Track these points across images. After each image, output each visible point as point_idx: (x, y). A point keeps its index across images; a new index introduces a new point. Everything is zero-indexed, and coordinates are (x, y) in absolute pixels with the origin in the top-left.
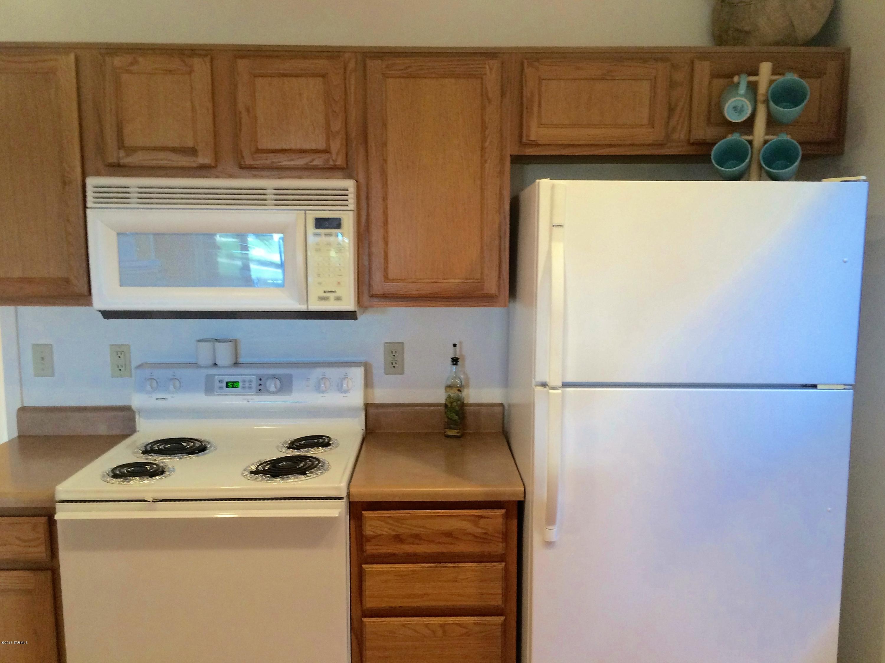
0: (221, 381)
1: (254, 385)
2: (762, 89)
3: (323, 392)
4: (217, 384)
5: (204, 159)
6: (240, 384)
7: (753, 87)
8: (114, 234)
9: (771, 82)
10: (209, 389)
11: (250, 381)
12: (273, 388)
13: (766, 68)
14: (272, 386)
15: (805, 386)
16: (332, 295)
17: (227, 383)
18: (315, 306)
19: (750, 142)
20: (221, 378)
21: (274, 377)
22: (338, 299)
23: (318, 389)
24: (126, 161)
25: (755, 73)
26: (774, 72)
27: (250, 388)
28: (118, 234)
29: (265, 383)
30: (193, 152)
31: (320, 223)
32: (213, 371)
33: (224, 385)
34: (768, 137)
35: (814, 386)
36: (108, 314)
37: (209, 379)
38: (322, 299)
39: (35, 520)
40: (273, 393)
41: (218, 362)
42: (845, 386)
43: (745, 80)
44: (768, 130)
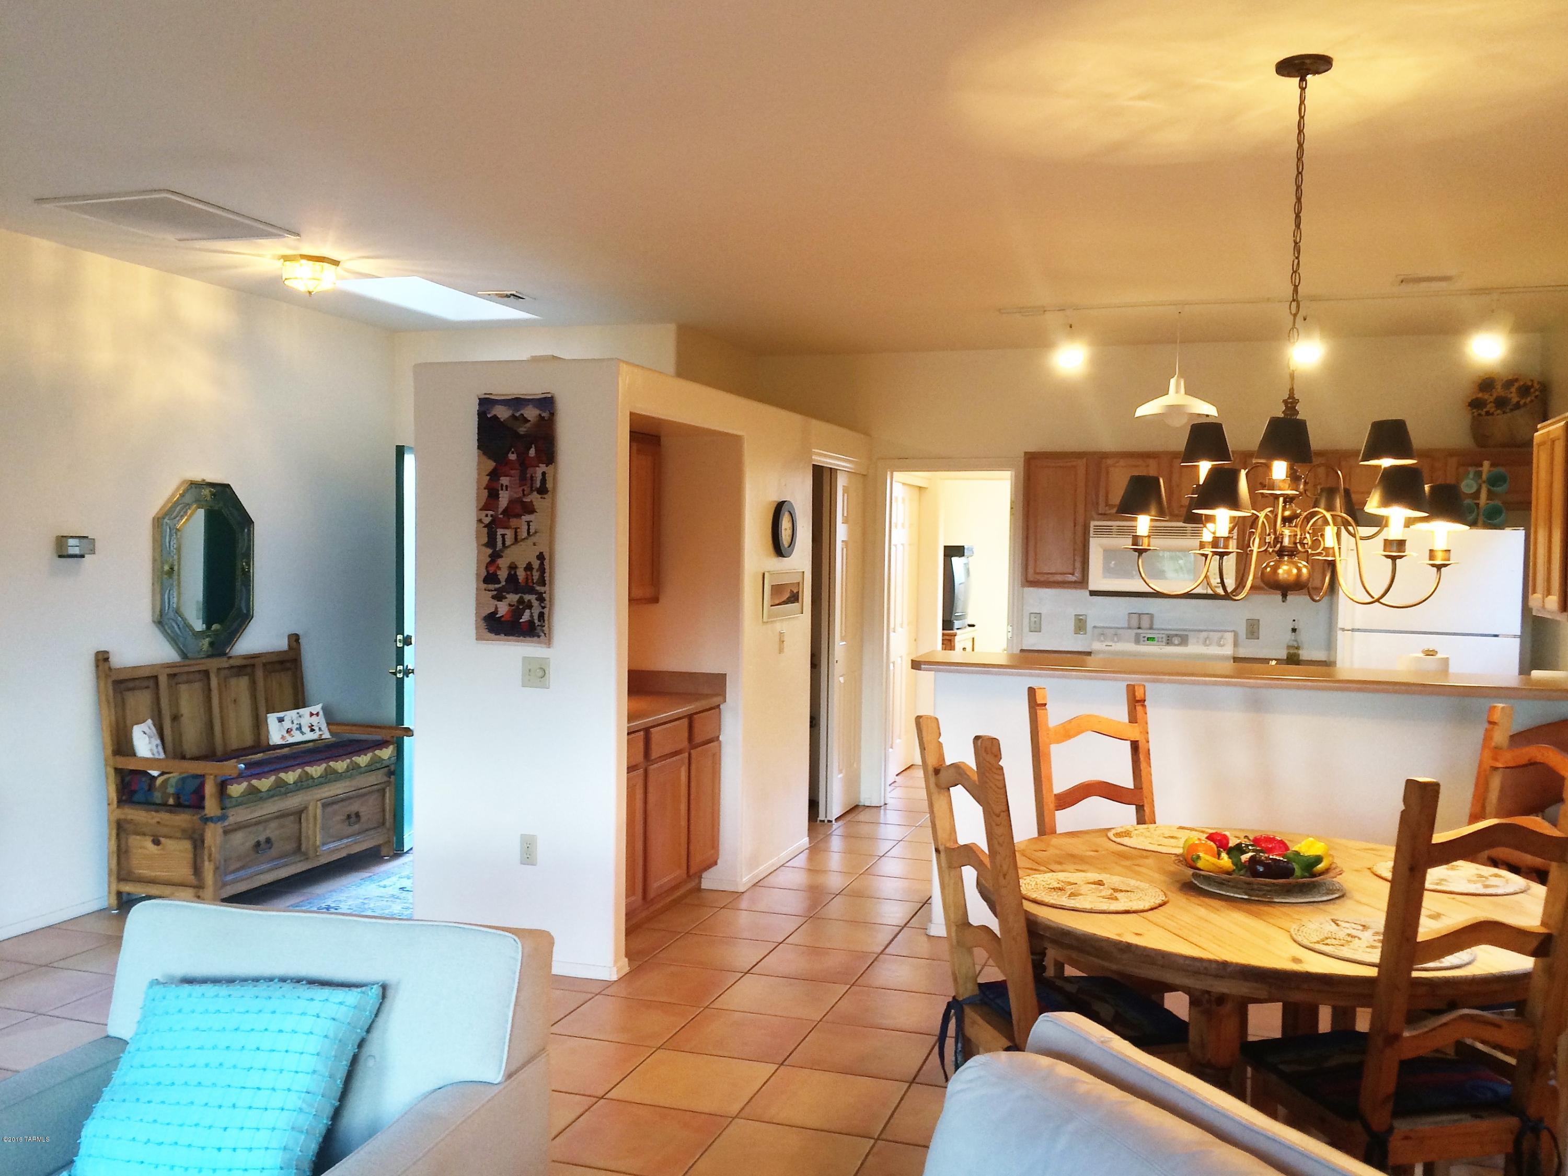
0: (1144, 637)
1: (1164, 640)
2: (1484, 476)
3: (1208, 646)
4: (1142, 638)
6: (1156, 639)
7: (1479, 474)
8: (1101, 550)
9: (1490, 471)
10: (1137, 641)
11: (1162, 638)
12: (1176, 642)
13: (1486, 464)
14: (1178, 641)
17: (1148, 638)
19: (1478, 505)
20: (1144, 635)
21: (1176, 635)
23: (1205, 644)
25: (1481, 465)
26: (1492, 465)
27: (1162, 642)
28: (1104, 551)
29: (1172, 640)
32: (1140, 631)
33: (1146, 639)
34: (1488, 502)
36: (1094, 593)
37: (1137, 635)
40: (1178, 645)
41: (1141, 626)
42: (1515, 636)
43: (1472, 470)
44: (1488, 498)
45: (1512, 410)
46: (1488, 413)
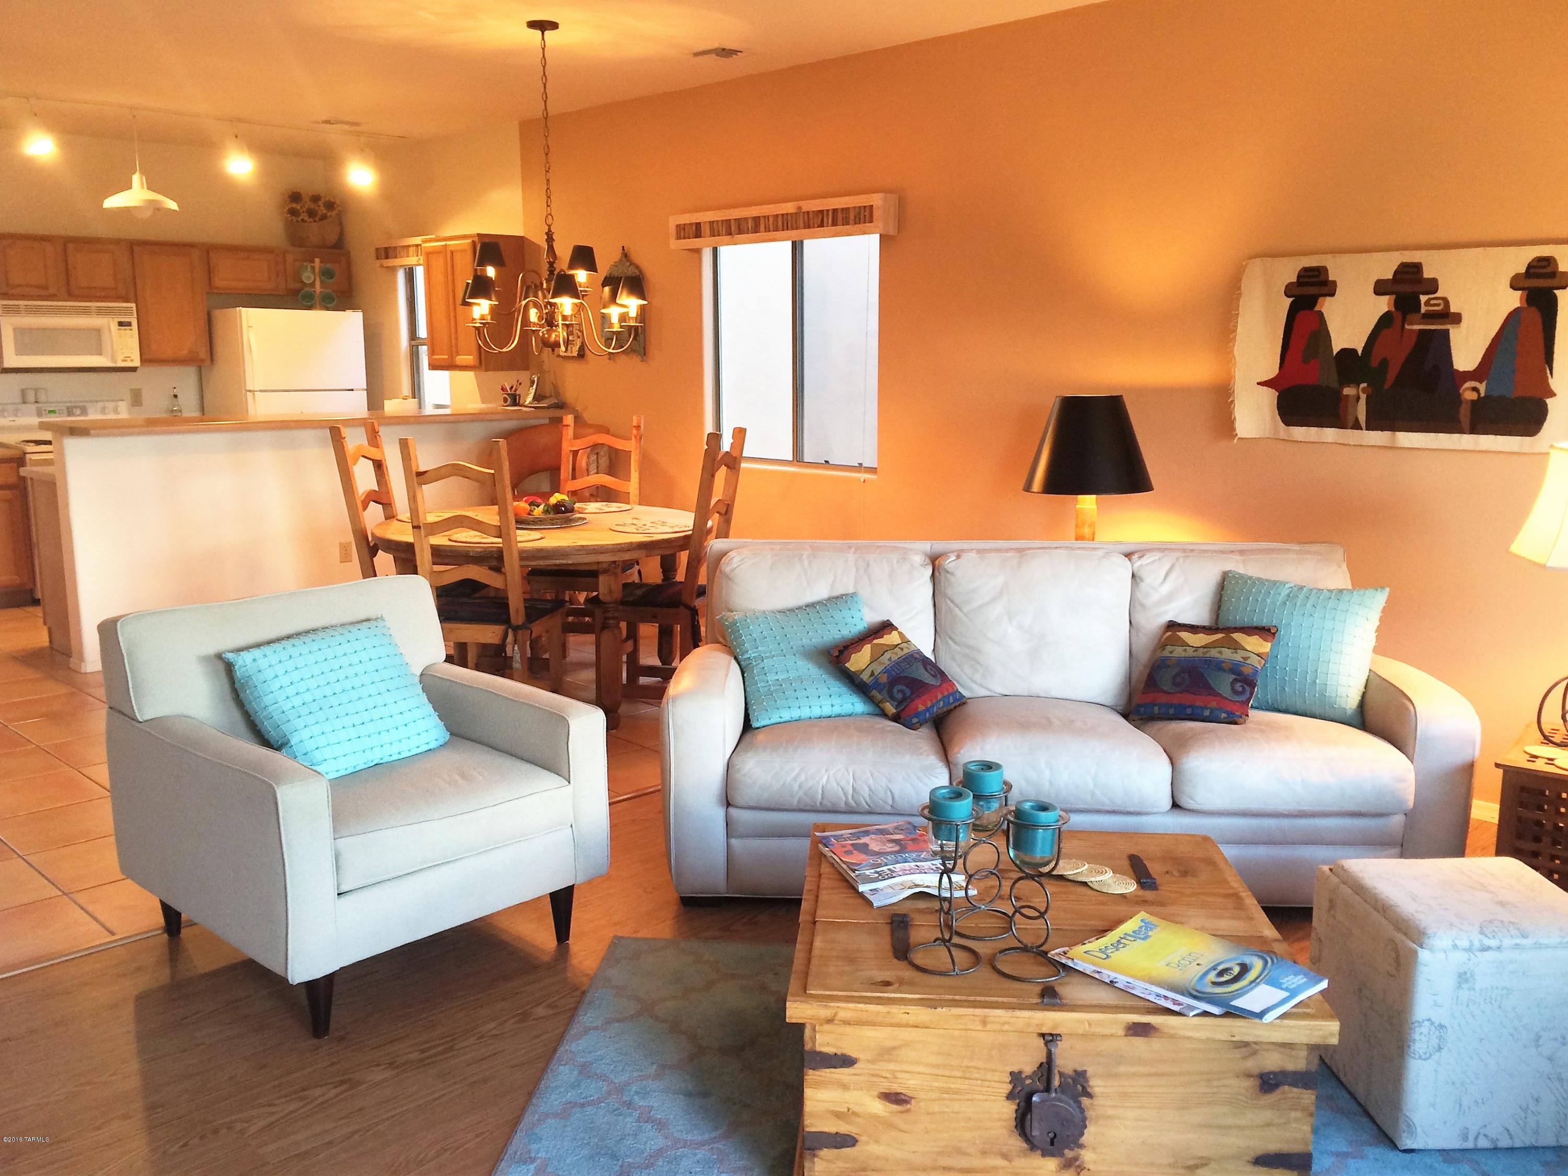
0: (45, 410)
1: (65, 412)
2: (317, 270)
3: (105, 413)
4: (43, 412)
5: (52, 291)
6: (57, 412)
7: (313, 268)
8: (11, 329)
9: (320, 267)
10: (40, 415)
11: (63, 410)
13: (317, 260)
14: (78, 412)
15: (349, 390)
16: (128, 359)
17: (48, 411)
18: (121, 364)
19: (314, 293)
20: (45, 408)
21: (76, 406)
22: (132, 361)
23: (102, 412)
24: (11, 292)
25: (313, 262)
26: (321, 262)
27: (63, 413)
28: (15, 329)
29: (72, 411)
30: (46, 288)
31: (121, 324)
32: (38, 405)
34: (322, 290)
35: (352, 390)
36: (6, 370)
37: (39, 409)
38: (124, 361)
39: (11, 465)
41: (39, 400)
42: (363, 390)
43: (309, 265)
44: (321, 287)
45: (320, 220)
46: (303, 220)
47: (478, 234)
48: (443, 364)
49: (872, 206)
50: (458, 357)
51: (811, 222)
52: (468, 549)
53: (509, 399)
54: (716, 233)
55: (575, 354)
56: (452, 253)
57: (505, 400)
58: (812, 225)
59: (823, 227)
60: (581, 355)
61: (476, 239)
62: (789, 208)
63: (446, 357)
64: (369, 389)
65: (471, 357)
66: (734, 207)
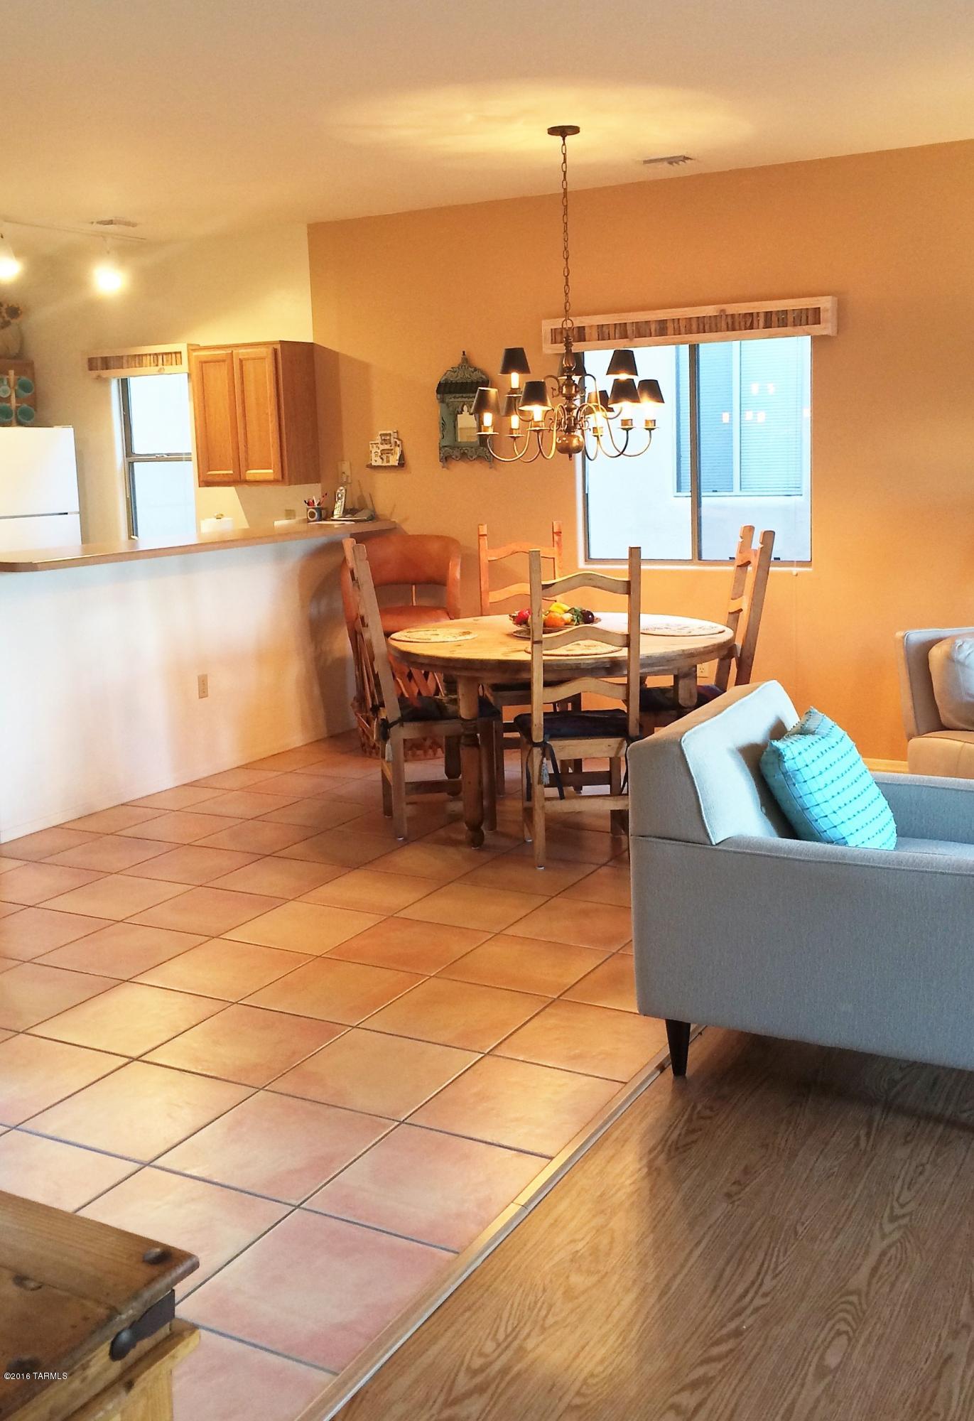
2: (12, 383)
9: (16, 380)
13: (12, 372)
35: (67, 514)
42: (75, 513)
43: (5, 377)
44: (17, 402)
45: (3, 327)
47: (280, 341)
48: (226, 479)
49: (819, 308)
50: (249, 472)
51: (737, 324)
52: (580, 662)
53: (316, 514)
54: (607, 336)
55: (396, 464)
56: (241, 361)
57: (312, 515)
58: (737, 327)
59: (752, 329)
60: (402, 463)
61: (278, 347)
62: (710, 311)
63: (231, 472)
64: (83, 512)
65: (271, 471)
66: (629, 311)
